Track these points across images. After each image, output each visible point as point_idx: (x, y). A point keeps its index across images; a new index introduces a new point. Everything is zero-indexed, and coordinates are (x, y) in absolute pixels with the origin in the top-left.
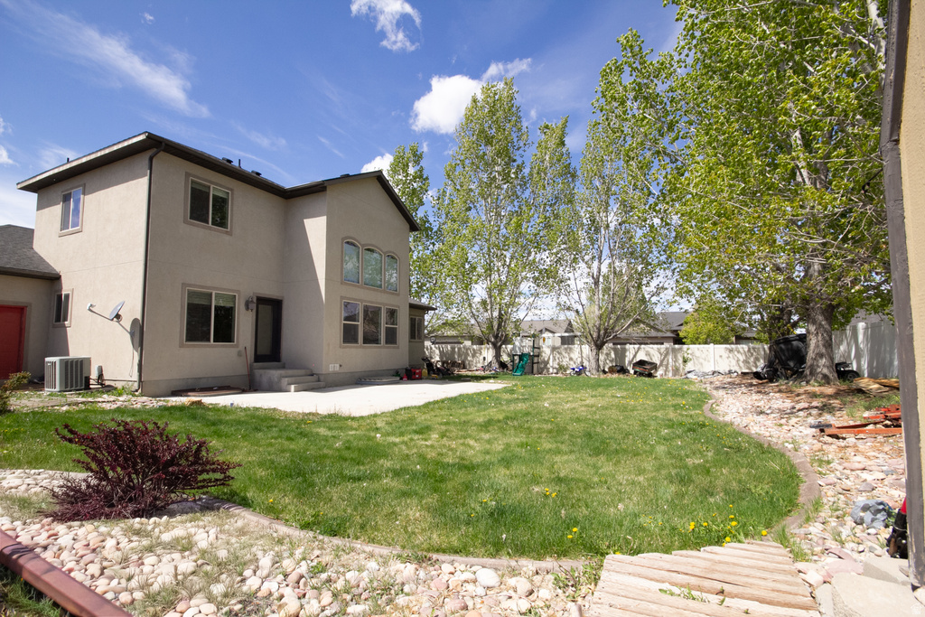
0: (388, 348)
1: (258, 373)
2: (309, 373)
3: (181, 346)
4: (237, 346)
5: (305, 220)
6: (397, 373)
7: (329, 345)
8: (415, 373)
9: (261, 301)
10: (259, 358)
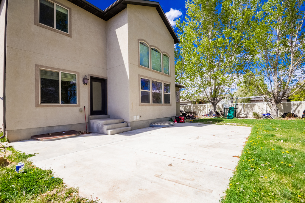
0: (166, 105)
1: (92, 121)
2: (121, 121)
3: (37, 106)
4: (79, 106)
5: (116, 30)
6: (171, 120)
7: (132, 104)
8: (181, 119)
9: (93, 79)
10: (93, 113)
